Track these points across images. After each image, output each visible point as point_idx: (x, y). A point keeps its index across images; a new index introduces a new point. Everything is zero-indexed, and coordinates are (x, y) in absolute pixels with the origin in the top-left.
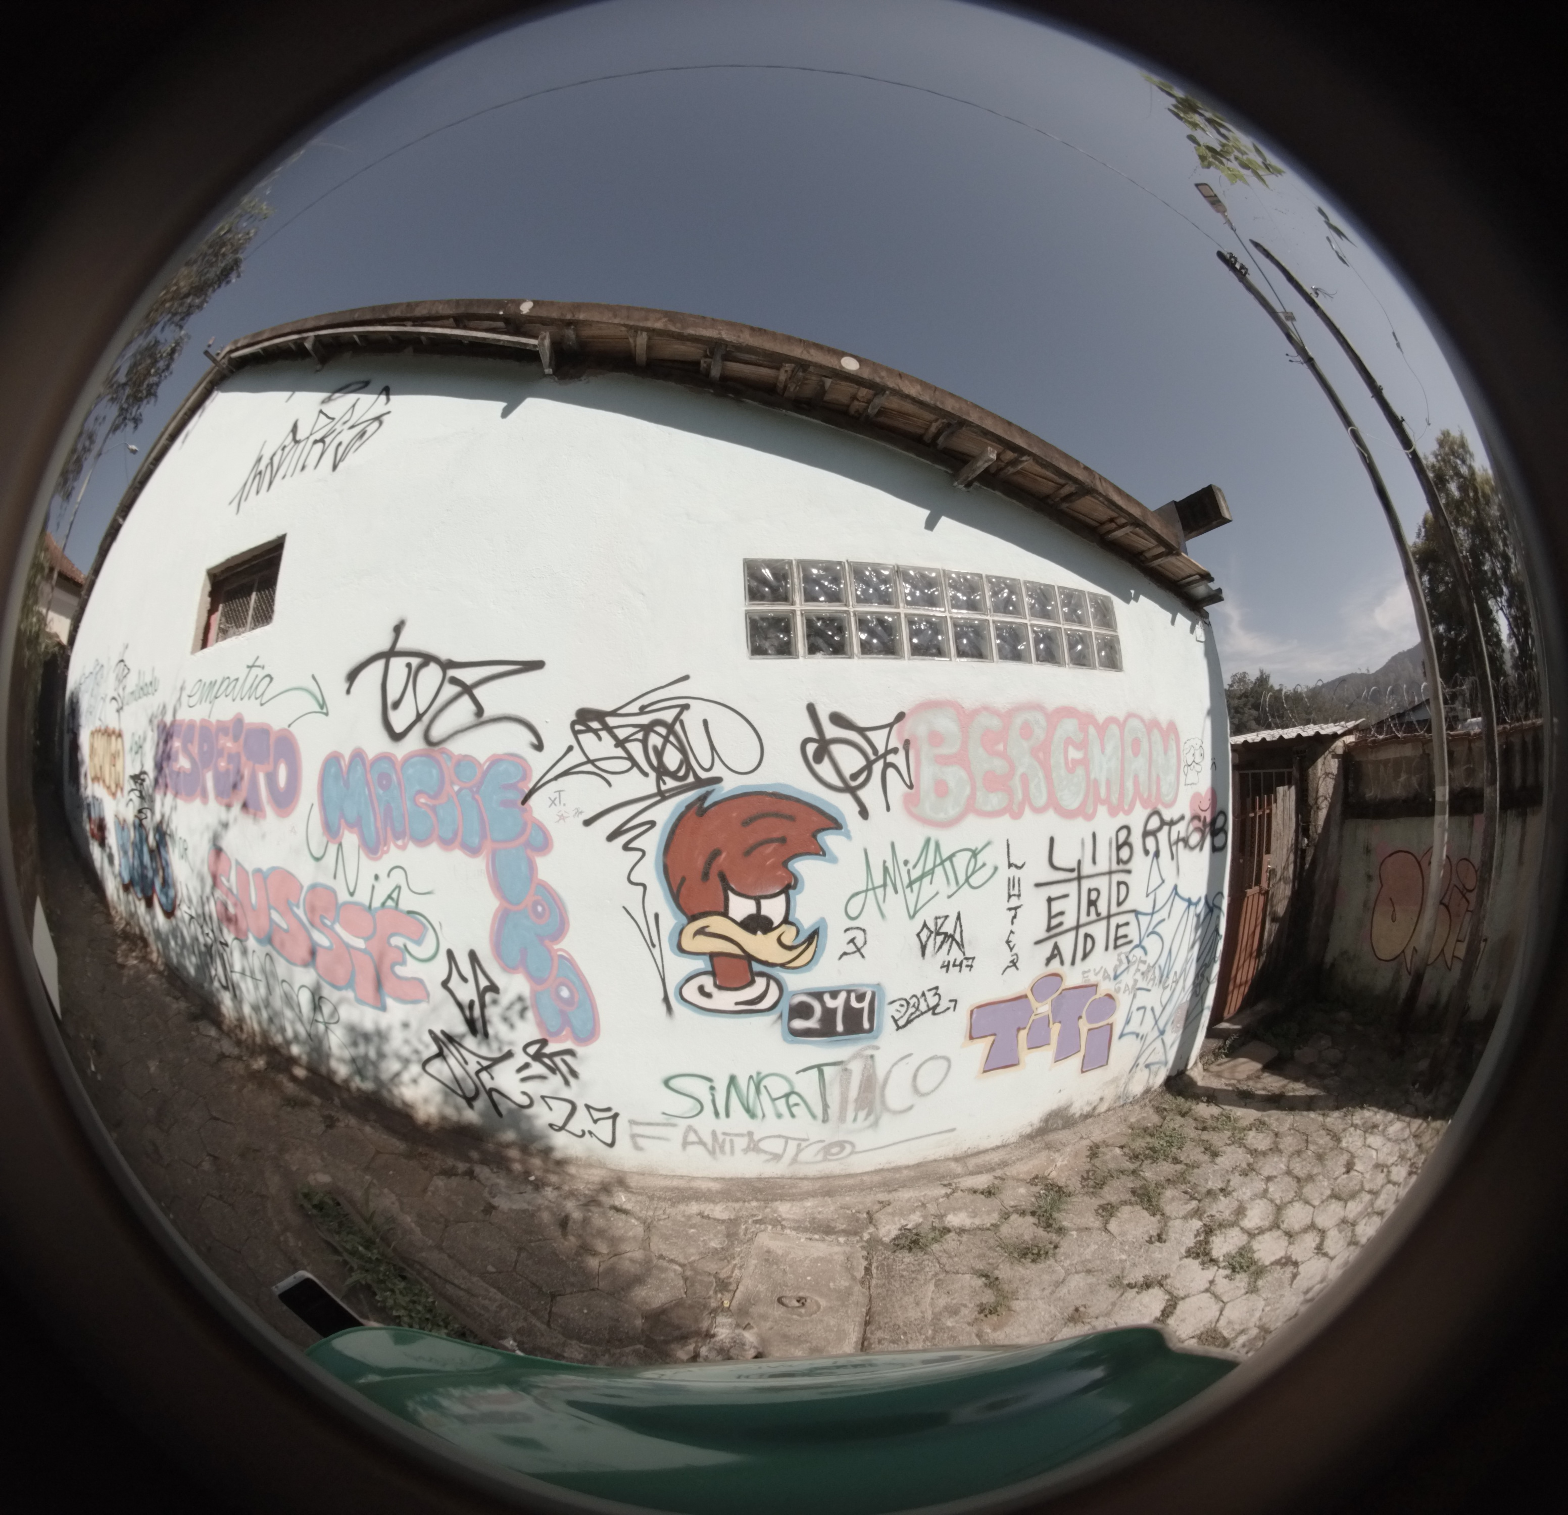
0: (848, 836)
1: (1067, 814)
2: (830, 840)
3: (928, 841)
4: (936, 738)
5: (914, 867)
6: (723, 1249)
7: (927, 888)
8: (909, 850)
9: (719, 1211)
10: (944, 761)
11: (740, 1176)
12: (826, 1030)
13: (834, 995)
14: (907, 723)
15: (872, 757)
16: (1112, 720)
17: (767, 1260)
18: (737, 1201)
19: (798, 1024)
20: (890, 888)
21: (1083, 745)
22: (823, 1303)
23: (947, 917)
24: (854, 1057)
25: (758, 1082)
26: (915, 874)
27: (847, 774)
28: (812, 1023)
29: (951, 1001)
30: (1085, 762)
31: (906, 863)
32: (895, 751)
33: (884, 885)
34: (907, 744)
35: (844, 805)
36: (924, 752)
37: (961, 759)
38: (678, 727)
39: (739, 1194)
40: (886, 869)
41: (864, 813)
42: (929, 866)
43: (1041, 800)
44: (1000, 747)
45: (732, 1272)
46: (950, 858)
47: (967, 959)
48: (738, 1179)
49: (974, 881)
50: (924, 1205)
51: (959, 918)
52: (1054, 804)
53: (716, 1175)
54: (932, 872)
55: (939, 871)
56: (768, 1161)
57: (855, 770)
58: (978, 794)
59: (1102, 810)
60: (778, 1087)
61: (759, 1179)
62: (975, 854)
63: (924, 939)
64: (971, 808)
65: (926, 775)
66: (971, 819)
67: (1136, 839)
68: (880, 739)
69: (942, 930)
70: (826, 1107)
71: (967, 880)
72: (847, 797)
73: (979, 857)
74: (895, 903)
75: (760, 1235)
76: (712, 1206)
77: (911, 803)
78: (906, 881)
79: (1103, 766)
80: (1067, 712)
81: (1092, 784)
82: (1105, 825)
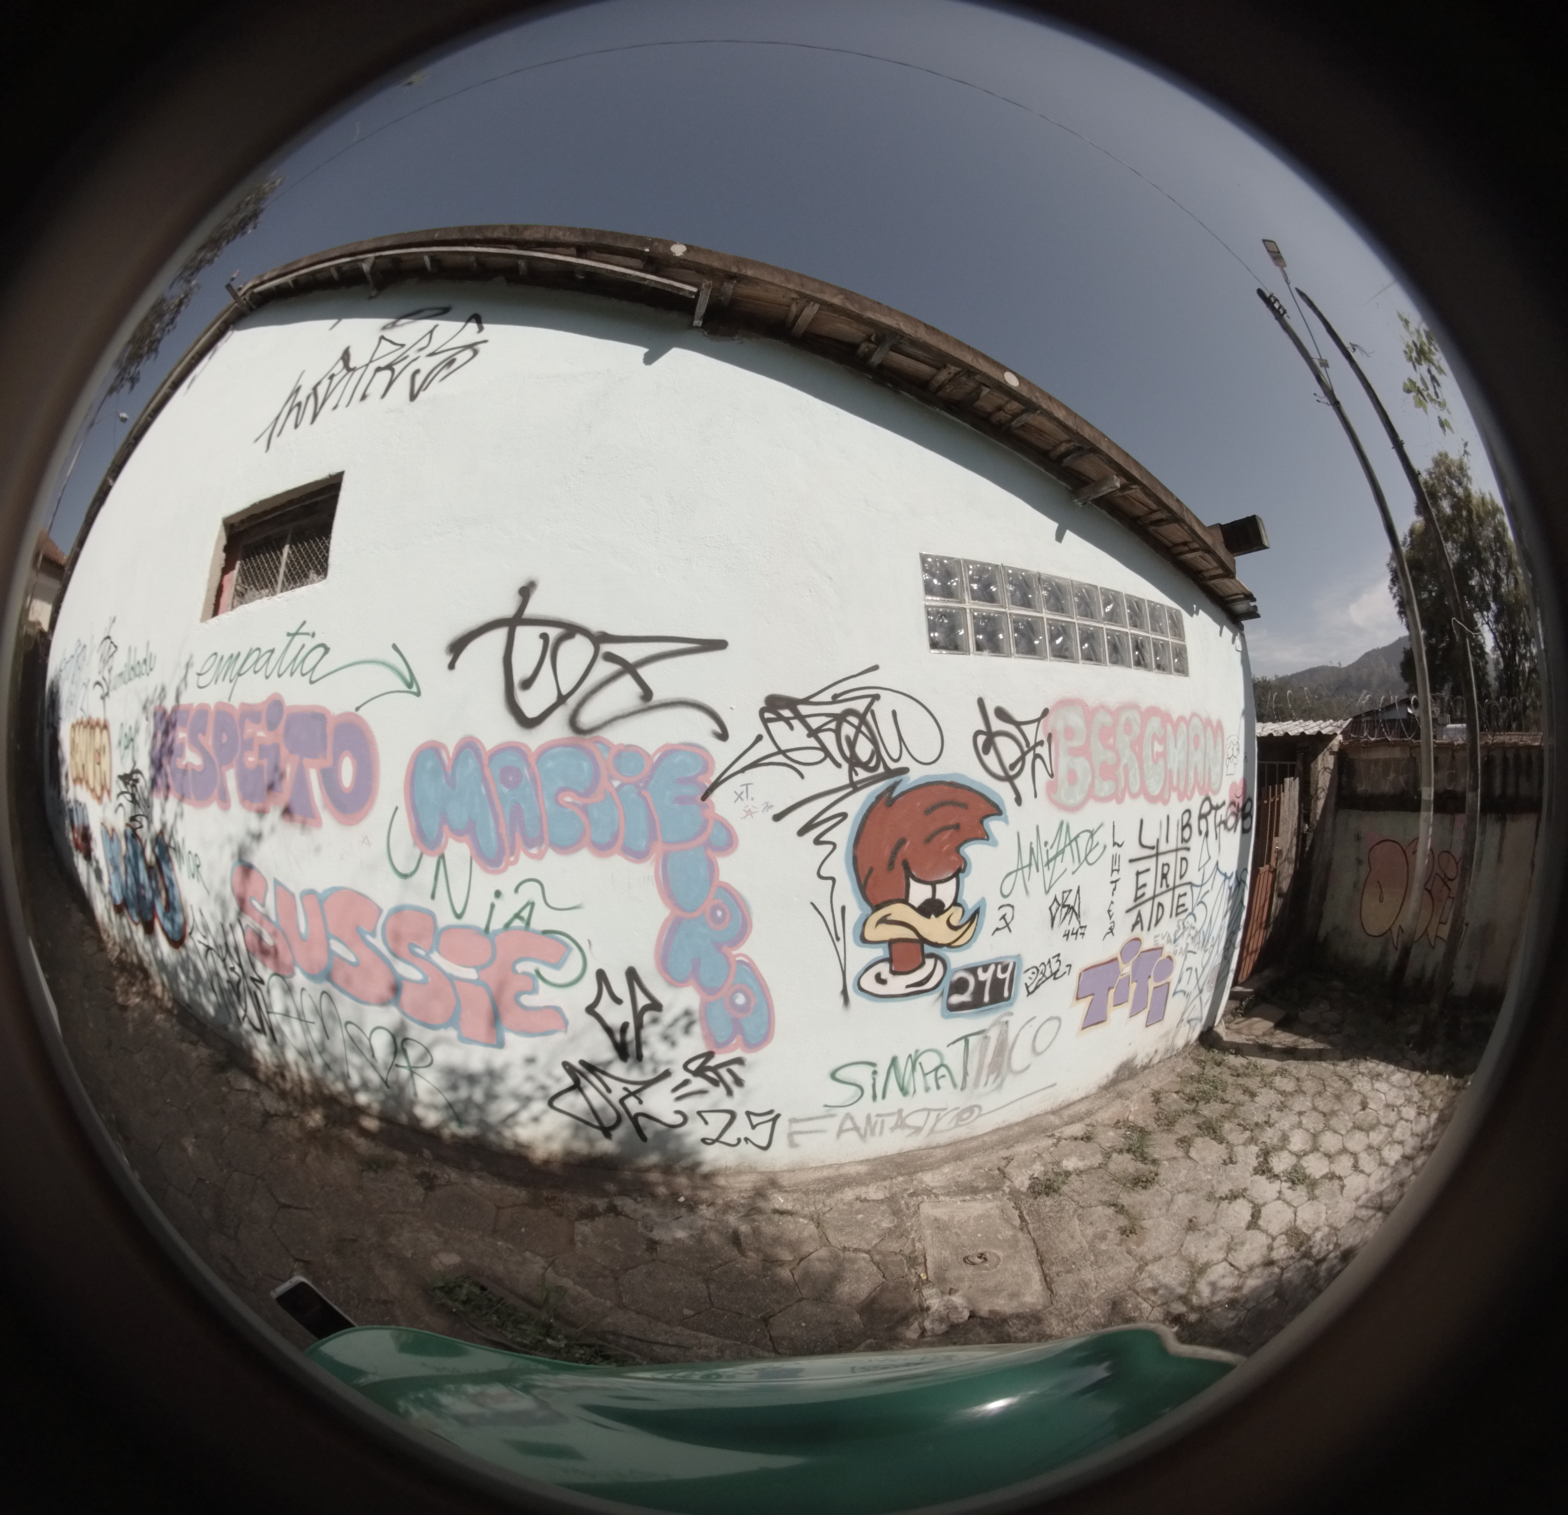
0: (1006, 821)
1: (1152, 799)
2: (993, 825)
3: (1062, 824)
4: (1069, 733)
5: (1051, 847)
6: (895, 1226)
7: (1059, 866)
8: (1048, 834)
9: (874, 1192)
10: (1074, 752)
11: (883, 1154)
12: (976, 1003)
13: (985, 968)
14: (1050, 717)
15: (1026, 749)
16: (1181, 717)
17: (938, 1228)
18: (885, 1179)
19: (956, 999)
20: (1034, 867)
21: (1163, 740)
22: (1000, 1254)
23: (1070, 891)
24: (993, 1025)
25: (914, 1060)
26: (1052, 853)
27: (1008, 762)
28: (966, 998)
29: (1067, 966)
30: (1165, 755)
31: (1046, 844)
32: (1041, 743)
33: (1030, 865)
34: (1050, 737)
35: (1002, 792)
36: (1061, 742)
37: (1084, 751)
38: (869, 717)
39: (885, 1173)
40: (1032, 850)
41: (1018, 800)
42: (1062, 846)
43: (1136, 788)
44: (1111, 741)
45: (914, 1246)
46: (1076, 838)
47: (1081, 927)
48: (881, 1157)
49: (1091, 859)
50: (1039, 1155)
51: (1078, 892)
52: (1144, 791)
53: (862, 1158)
54: (1063, 851)
55: (1068, 849)
56: (910, 1135)
57: (1012, 760)
58: (1097, 782)
59: (1175, 796)
60: (929, 1061)
61: (900, 1155)
62: (1092, 834)
63: (1054, 911)
64: (1091, 795)
65: (1063, 764)
66: (1091, 804)
67: (1194, 820)
68: (1029, 730)
69: (1067, 903)
70: (966, 1074)
71: (1086, 858)
72: (1006, 785)
73: (1095, 837)
74: (1036, 880)
75: (922, 1206)
76: (864, 1189)
77: (1052, 789)
78: (1045, 860)
79: (1176, 758)
80: (1154, 711)
81: (1168, 774)
82: (1175, 809)
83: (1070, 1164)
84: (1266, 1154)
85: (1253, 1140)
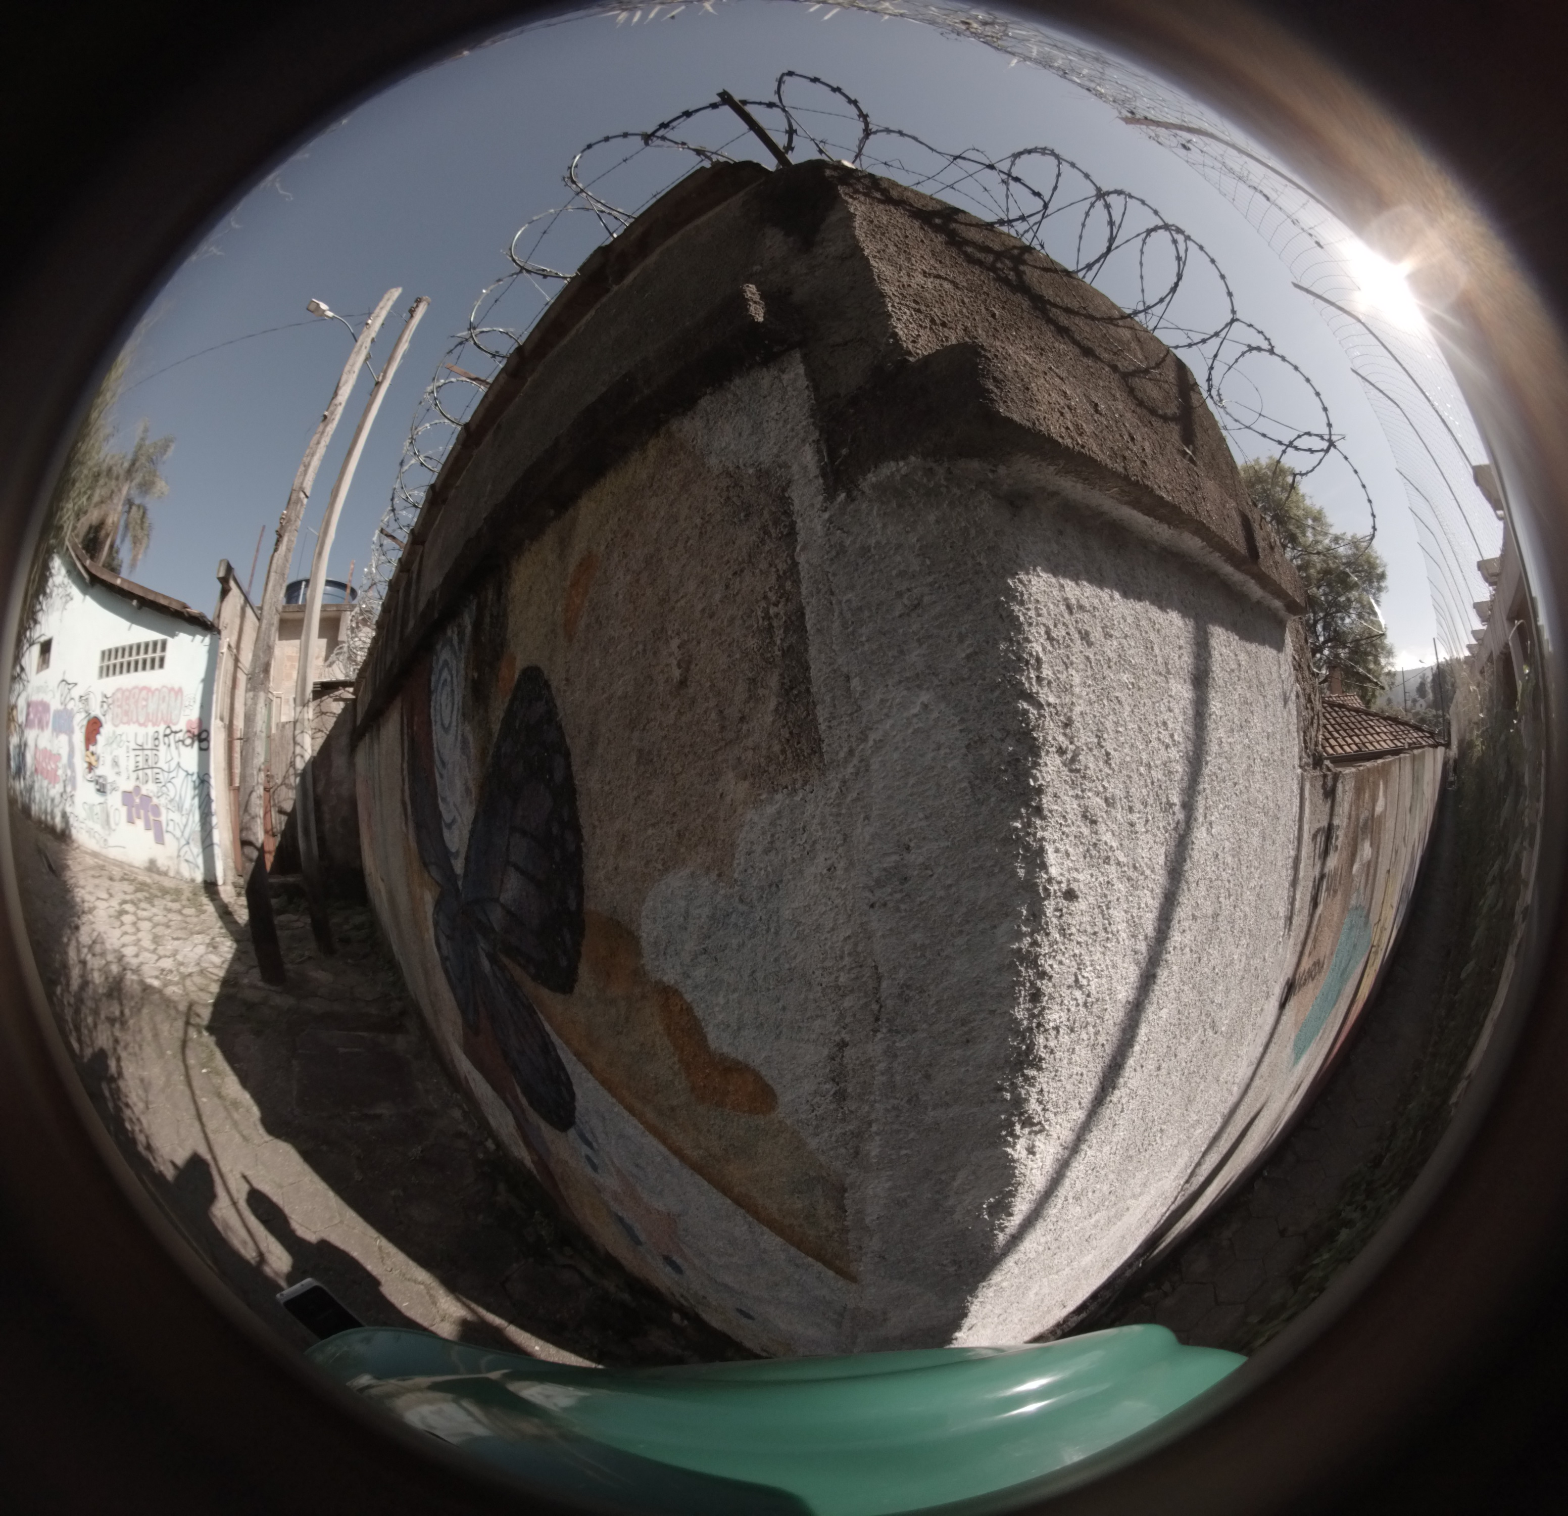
1: (141, 725)
16: (157, 689)
21: (146, 700)
30: (146, 706)
43: (135, 721)
52: (137, 721)
59: (150, 724)
67: (161, 737)
79: (152, 707)
80: (144, 688)
81: (148, 714)
82: (151, 730)
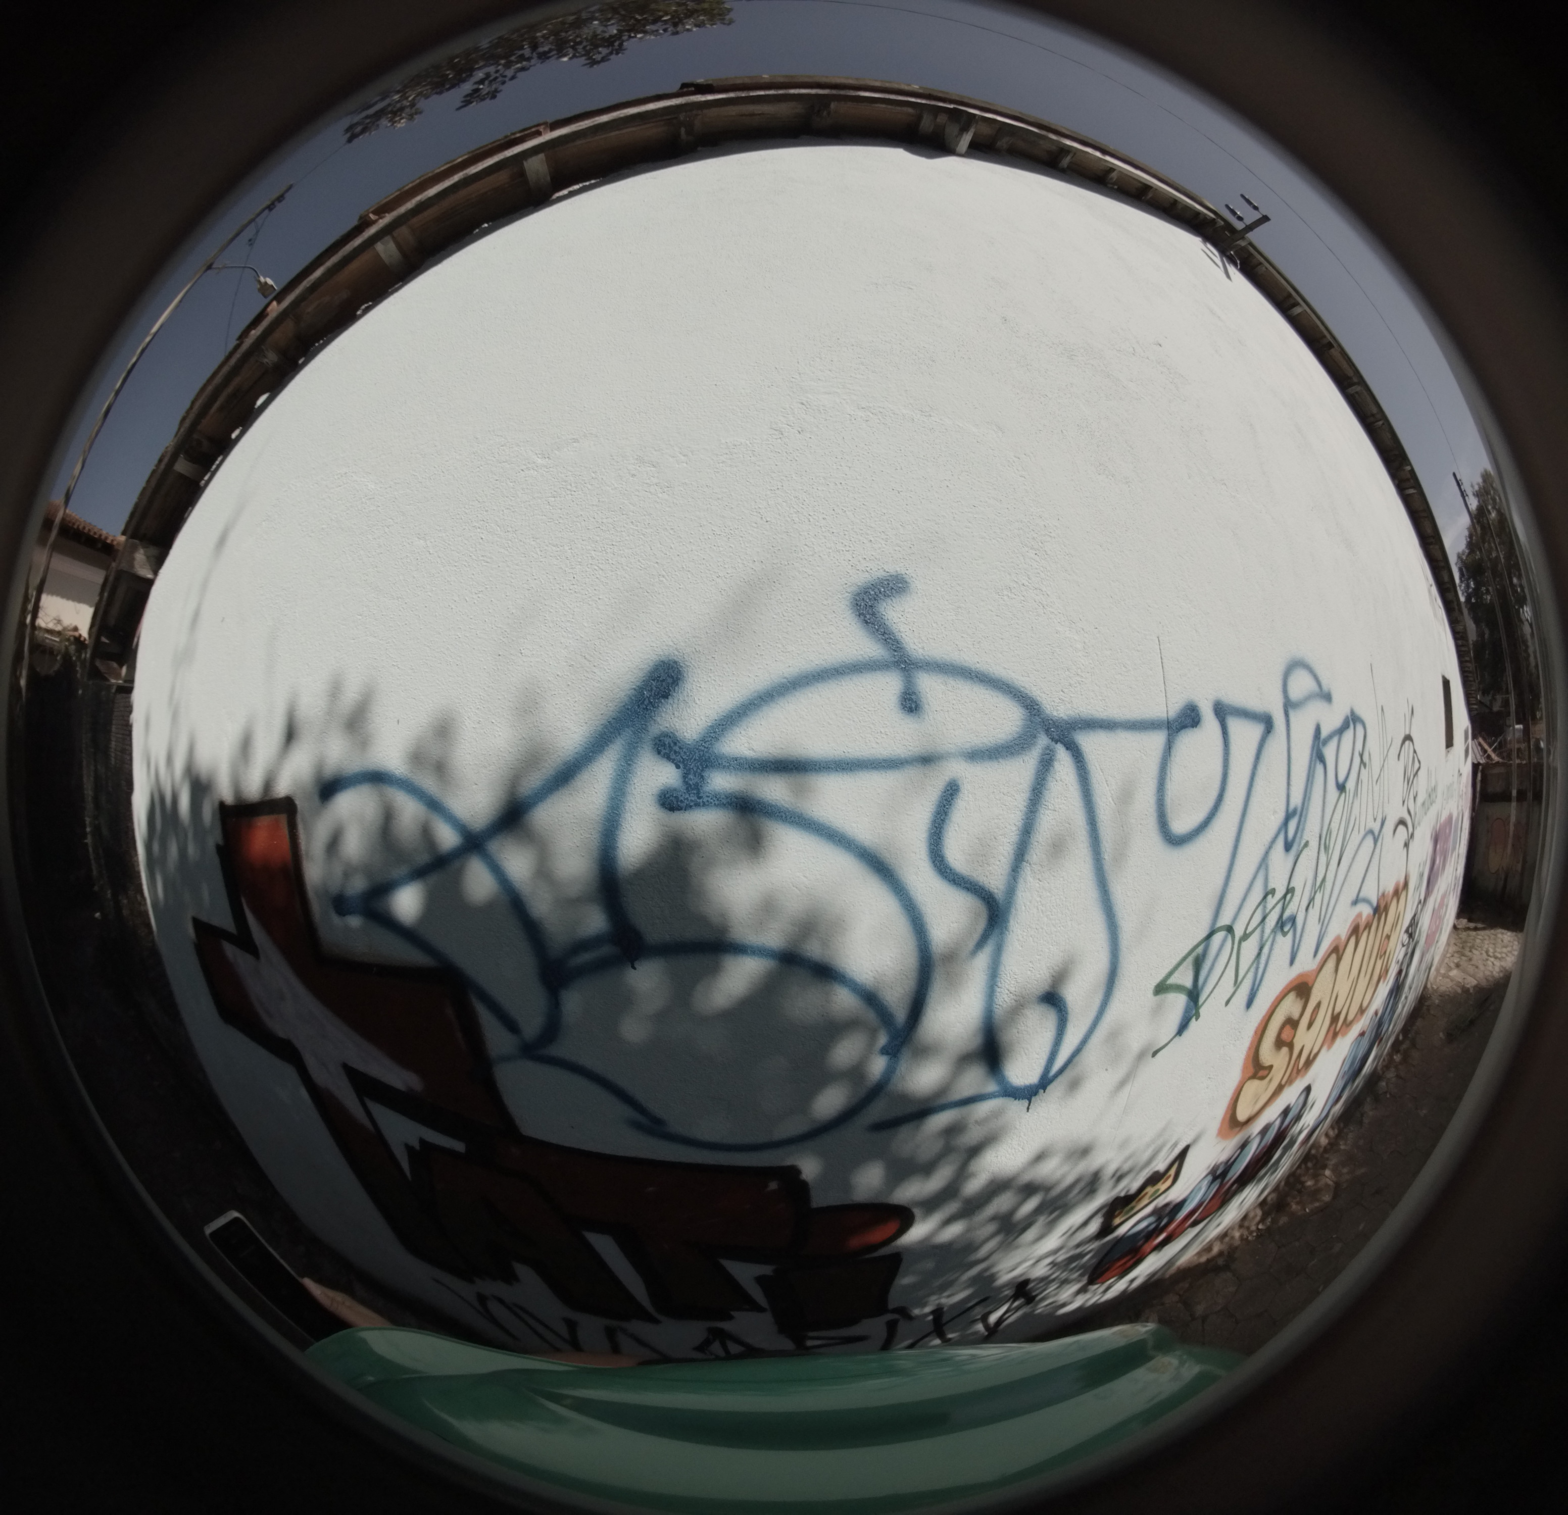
83: (1456, 961)
84: (1487, 952)
85: (1482, 950)
